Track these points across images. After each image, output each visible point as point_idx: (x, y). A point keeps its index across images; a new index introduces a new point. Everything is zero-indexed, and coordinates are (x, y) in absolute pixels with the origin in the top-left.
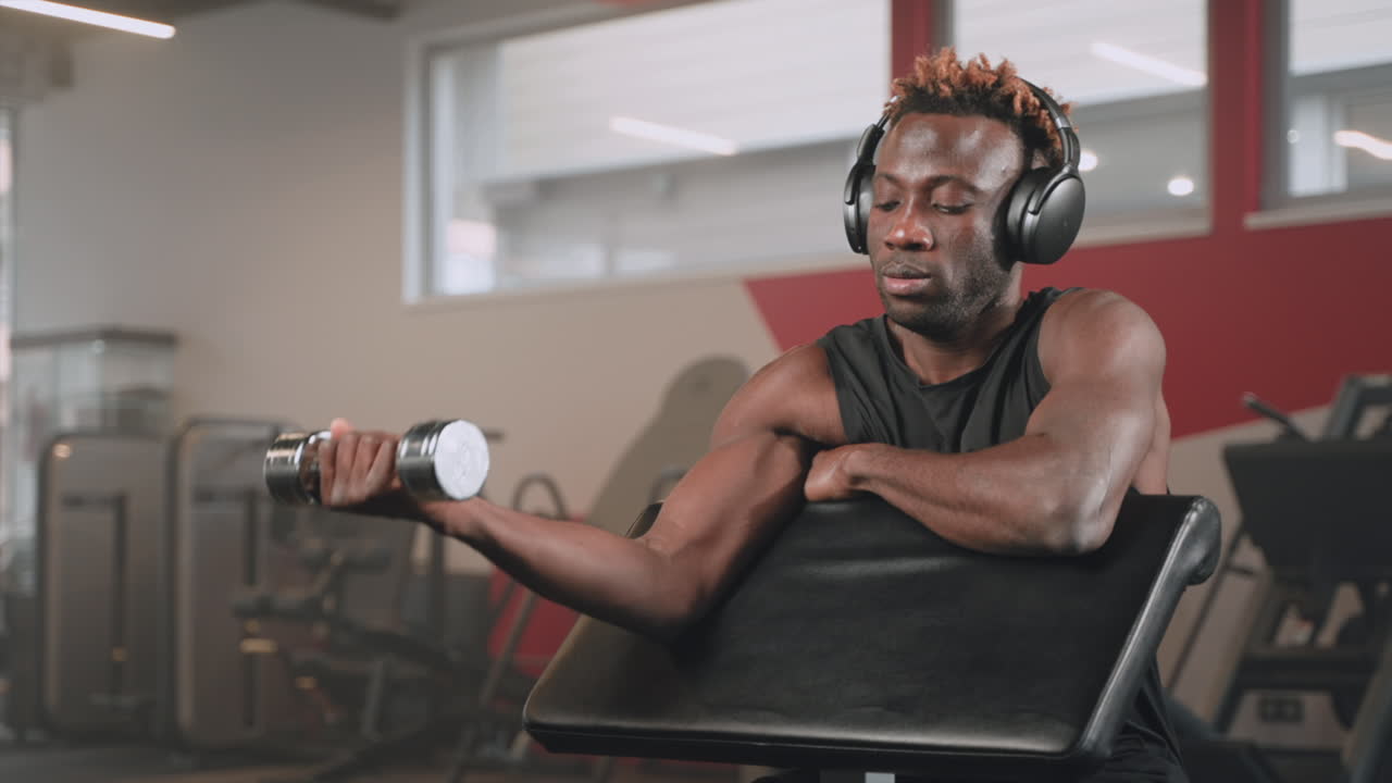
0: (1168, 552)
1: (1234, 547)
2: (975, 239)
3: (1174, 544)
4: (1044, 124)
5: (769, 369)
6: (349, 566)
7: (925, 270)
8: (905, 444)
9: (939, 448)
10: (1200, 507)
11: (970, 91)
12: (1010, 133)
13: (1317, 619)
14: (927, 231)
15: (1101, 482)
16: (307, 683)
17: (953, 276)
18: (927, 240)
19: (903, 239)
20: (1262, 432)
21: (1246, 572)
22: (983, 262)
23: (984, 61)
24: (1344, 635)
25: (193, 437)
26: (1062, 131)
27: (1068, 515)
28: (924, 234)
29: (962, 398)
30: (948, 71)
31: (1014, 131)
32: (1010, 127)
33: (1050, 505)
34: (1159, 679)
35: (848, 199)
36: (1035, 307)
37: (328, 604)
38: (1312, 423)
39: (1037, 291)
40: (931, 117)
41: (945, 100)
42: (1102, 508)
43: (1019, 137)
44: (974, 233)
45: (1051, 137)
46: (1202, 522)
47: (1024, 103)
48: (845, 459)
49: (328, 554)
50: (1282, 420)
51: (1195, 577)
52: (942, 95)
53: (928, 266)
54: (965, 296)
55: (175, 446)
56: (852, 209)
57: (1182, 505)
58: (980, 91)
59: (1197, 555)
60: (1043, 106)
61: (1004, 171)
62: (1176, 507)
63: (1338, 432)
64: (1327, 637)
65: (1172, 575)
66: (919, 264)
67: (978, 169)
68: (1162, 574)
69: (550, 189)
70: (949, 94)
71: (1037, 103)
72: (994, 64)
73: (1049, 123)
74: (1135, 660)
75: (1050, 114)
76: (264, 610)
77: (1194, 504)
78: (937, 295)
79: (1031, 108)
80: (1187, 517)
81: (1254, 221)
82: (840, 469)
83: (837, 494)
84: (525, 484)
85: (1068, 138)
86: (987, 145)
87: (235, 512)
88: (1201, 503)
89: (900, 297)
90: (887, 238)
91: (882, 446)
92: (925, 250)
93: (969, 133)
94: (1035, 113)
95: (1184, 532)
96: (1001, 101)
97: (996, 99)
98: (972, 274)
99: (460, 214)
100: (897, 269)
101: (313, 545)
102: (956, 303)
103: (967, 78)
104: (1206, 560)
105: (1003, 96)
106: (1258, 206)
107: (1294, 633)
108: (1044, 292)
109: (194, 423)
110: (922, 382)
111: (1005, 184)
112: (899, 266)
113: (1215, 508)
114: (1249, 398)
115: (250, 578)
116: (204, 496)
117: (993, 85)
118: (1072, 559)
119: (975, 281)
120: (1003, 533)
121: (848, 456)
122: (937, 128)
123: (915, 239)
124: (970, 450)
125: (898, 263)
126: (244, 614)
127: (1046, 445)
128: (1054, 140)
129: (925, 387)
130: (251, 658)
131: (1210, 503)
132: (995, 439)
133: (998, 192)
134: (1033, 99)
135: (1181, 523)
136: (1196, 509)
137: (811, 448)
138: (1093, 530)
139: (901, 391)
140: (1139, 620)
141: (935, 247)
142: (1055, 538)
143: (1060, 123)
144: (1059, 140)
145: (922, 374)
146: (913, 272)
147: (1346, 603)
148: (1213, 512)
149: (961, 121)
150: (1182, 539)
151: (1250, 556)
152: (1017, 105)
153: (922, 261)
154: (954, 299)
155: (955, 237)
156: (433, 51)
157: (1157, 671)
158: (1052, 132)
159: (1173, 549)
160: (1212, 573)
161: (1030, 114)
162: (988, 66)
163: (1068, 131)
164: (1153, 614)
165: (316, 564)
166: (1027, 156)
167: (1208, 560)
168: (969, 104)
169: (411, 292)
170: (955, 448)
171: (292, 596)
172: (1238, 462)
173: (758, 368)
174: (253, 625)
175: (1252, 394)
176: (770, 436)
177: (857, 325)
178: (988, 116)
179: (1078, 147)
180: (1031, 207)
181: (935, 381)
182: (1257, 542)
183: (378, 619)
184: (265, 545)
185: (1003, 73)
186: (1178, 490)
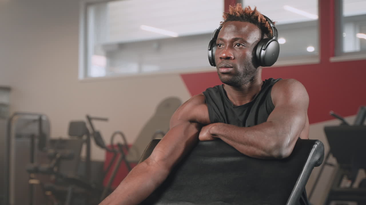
0: (309, 156)
1: (328, 157)
2: (246, 57)
3: (310, 154)
4: (267, 26)
5: (187, 102)
6: (62, 158)
7: (231, 65)
8: (228, 123)
9: (239, 125)
10: (318, 143)
11: (245, 15)
12: (257, 28)
13: (353, 179)
14: (232, 54)
15: (289, 136)
16: (49, 193)
17: (240, 68)
18: (233, 57)
19: (225, 56)
20: (336, 123)
21: (331, 165)
22: (249, 64)
23: (250, 8)
24: (361, 184)
25: (16, 118)
26: (273, 28)
27: (279, 146)
28: (231, 55)
29: (246, 111)
30: (239, 9)
31: (258, 27)
32: (257, 26)
33: (273, 144)
34: (306, 194)
35: (209, 49)
36: (268, 85)
37: (55, 169)
38: (351, 120)
39: (267, 79)
40: (234, 22)
41: (238, 17)
42: (290, 144)
43: (260, 29)
44: (246, 55)
45: (269, 30)
46: (319, 147)
47: (261, 19)
48: (211, 128)
49: (55, 154)
50: (341, 119)
51: (316, 164)
52: (237, 15)
53: (232, 64)
54: (244, 75)
55: (10, 120)
56: (210, 52)
57: (313, 142)
58: (248, 15)
59: (317, 158)
60: (267, 20)
61: (255, 38)
62: (311, 143)
63: (358, 123)
64: (356, 185)
65: (309, 164)
66: (230, 64)
67: (247, 36)
68: (307, 163)
69: (122, 46)
70: (239, 15)
71: (265, 19)
72: (253, 9)
73: (268, 25)
74: (299, 189)
75: (269, 23)
76: (36, 171)
77: (316, 142)
78: (235, 74)
79: (263, 21)
80: (314, 146)
81: (333, 59)
82: (209, 131)
83: (209, 139)
84: (115, 134)
85: (274, 29)
86: (250, 30)
87: (28, 141)
88: (318, 142)
89: (224, 73)
90: (220, 56)
91: (222, 124)
92: (231, 60)
93: (245, 26)
94: (265, 22)
95: (313, 150)
96: (254, 18)
97: (253, 17)
98: (246, 67)
99: (96, 53)
100: (223, 65)
101: (51, 151)
102: (241, 76)
103: (244, 12)
104: (319, 159)
105: (255, 17)
106: (334, 55)
107: (346, 183)
108: (270, 79)
109: (16, 114)
110: (234, 105)
111: (256, 42)
112: (224, 64)
113: (322, 144)
114: (332, 112)
115: (32, 161)
116: (18, 136)
117: (252, 14)
118: (281, 160)
119: (247, 70)
120: (259, 152)
121: (212, 127)
122: (235, 25)
123: (228, 56)
124: (249, 126)
125: (223, 63)
126: (30, 172)
127: (271, 125)
128: (270, 31)
129: (235, 107)
130: (32, 185)
131: (321, 142)
132: (256, 123)
133: (253, 43)
134: (264, 18)
135: (312, 148)
136: (317, 144)
137: (201, 125)
138: (287, 151)
139: (227, 107)
140: (300, 177)
141: (234, 59)
142: (275, 153)
143: (272, 25)
144: (272, 31)
145: (234, 103)
146: (228, 66)
147: (361, 175)
148: (322, 145)
149: (243, 23)
150: (313, 152)
151: (332, 160)
152: (259, 19)
153: (230, 63)
154: (240, 75)
155: (240, 56)
156: (88, 4)
157: (305, 192)
158: (269, 28)
159: (310, 156)
160: (321, 164)
161: (263, 22)
162: (251, 9)
163: (274, 28)
164: (304, 175)
165: (52, 157)
166: (262, 35)
167: (320, 159)
168: (245, 18)
169: (81, 76)
170: (244, 125)
171: (44, 167)
172: (328, 131)
173: (185, 101)
174: (33, 175)
175: (332, 111)
176: (189, 123)
177: (214, 88)
178: (250, 22)
179: (277, 32)
180: (263, 48)
181: (238, 105)
182: (334, 156)
183: (71, 174)
184: (37, 151)
185: (255, 11)
186: (311, 138)
